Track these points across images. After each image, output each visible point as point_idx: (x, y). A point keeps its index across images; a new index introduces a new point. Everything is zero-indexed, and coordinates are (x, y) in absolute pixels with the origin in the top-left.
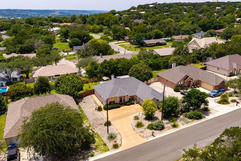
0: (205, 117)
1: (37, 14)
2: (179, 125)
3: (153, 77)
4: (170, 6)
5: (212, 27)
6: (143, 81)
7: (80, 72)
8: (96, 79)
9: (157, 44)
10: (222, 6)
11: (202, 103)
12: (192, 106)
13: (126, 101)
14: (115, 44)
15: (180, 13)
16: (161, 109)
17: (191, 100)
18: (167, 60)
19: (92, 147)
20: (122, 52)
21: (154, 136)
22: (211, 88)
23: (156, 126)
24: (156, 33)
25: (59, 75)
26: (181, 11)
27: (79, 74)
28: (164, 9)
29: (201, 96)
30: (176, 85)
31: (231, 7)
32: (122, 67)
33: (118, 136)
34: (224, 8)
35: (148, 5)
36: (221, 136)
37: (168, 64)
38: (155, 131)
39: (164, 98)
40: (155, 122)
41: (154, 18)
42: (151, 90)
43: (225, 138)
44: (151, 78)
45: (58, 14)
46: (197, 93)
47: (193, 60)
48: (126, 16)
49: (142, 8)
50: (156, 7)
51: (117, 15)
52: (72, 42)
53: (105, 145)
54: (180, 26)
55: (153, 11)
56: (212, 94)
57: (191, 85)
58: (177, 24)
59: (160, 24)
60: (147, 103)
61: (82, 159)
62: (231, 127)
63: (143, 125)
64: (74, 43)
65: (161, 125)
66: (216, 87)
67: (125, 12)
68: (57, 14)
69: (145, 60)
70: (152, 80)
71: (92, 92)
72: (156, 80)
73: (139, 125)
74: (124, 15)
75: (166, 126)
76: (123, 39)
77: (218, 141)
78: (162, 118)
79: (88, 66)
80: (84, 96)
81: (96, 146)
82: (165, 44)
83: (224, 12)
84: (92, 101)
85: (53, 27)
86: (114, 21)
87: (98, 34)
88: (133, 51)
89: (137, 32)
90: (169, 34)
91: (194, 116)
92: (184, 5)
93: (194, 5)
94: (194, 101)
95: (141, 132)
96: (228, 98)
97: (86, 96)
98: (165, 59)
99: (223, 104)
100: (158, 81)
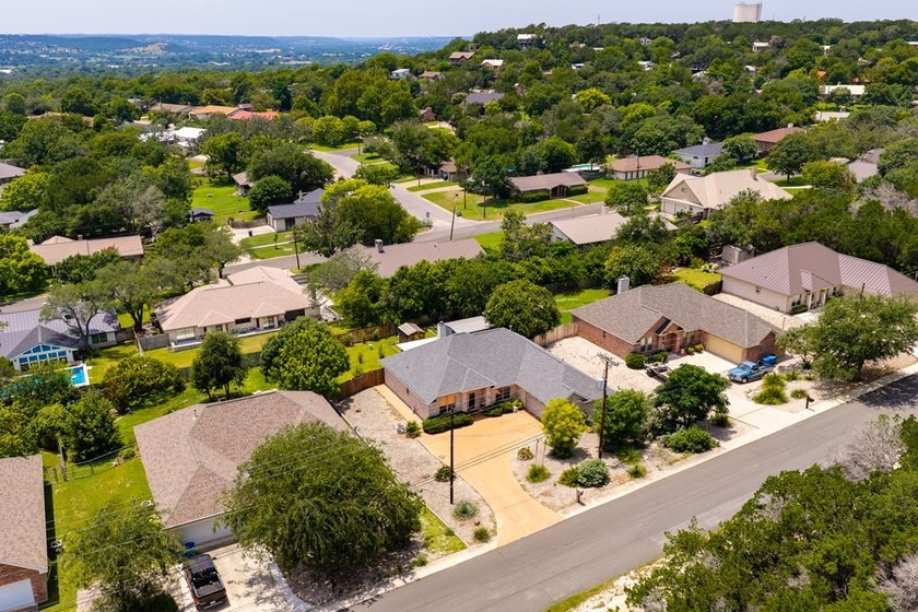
0: (718, 446)
1: (74, 51)
2: (648, 470)
3: (559, 324)
4: (592, 35)
5: (741, 123)
6: (531, 338)
7: (315, 306)
8: (377, 331)
9: (554, 190)
10: (774, 37)
11: (710, 404)
12: (682, 415)
13: (488, 402)
14: (410, 189)
15: (627, 67)
16: (597, 426)
17: (679, 399)
18: (596, 261)
19: (415, 542)
20: (441, 222)
21: (583, 504)
22: (738, 354)
23: (585, 476)
24: (551, 149)
25: (248, 320)
26: (631, 57)
27: (314, 312)
28: (570, 52)
29: (708, 387)
30: (632, 349)
31: (805, 40)
32: (458, 291)
33: (481, 509)
34: (780, 46)
35: (513, 32)
36: (757, 494)
37: (602, 274)
38: (585, 490)
39: (606, 396)
40: (580, 465)
41: (538, 90)
42: (562, 370)
43: (766, 499)
44: (555, 326)
45: (157, 53)
46: (698, 379)
47: (681, 255)
48: (435, 77)
49: (492, 44)
50: (541, 40)
51: (400, 71)
52: (260, 190)
53: (450, 533)
54: (632, 120)
55: (532, 57)
56: (740, 374)
57: (678, 344)
58: (619, 112)
59: (561, 112)
60: (557, 412)
61: (395, 574)
62: (782, 473)
63: (549, 474)
64: (270, 193)
65: (599, 473)
66: (750, 353)
67: (431, 61)
68: (155, 50)
69: (527, 263)
70: (559, 330)
71: (378, 378)
72: (571, 332)
73: (537, 475)
74: (426, 74)
75: (612, 473)
76: (436, 170)
77: (749, 508)
78: (600, 452)
79: (350, 290)
80: (354, 390)
81: (427, 539)
82: (585, 191)
83: (781, 61)
84: (384, 406)
85: (167, 120)
86: (396, 101)
87: (338, 151)
88: (476, 217)
89: (487, 148)
90: (593, 152)
91: (690, 445)
92: (641, 34)
93: (677, 33)
94: (688, 400)
95: (546, 494)
96: (783, 385)
97: (359, 391)
98: (592, 258)
99: (770, 403)
100: (577, 335)
